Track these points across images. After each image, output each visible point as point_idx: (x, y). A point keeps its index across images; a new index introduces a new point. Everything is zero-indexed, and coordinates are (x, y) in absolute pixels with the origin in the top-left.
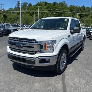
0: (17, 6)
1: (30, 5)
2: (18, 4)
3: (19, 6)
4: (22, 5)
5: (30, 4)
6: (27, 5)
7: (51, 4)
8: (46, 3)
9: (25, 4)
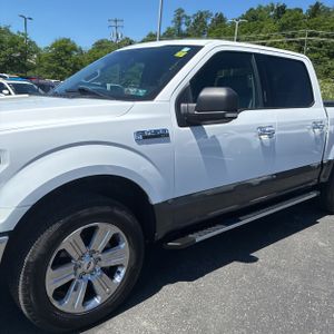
0: (172, 26)
1: (220, 19)
2: (179, 19)
3: (180, 24)
4: (193, 21)
5: (221, 16)
6: (209, 22)
7: (301, 11)
8: (282, 10)
9: (201, 18)
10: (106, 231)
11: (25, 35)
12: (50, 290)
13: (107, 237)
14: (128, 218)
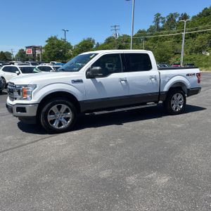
3: (158, 23)
4: (166, 20)
6: (177, 20)
9: (171, 18)
10: (64, 107)
11: (65, 40)
12: (49, 120)
13: (65, 109)
14: (71, 104)
